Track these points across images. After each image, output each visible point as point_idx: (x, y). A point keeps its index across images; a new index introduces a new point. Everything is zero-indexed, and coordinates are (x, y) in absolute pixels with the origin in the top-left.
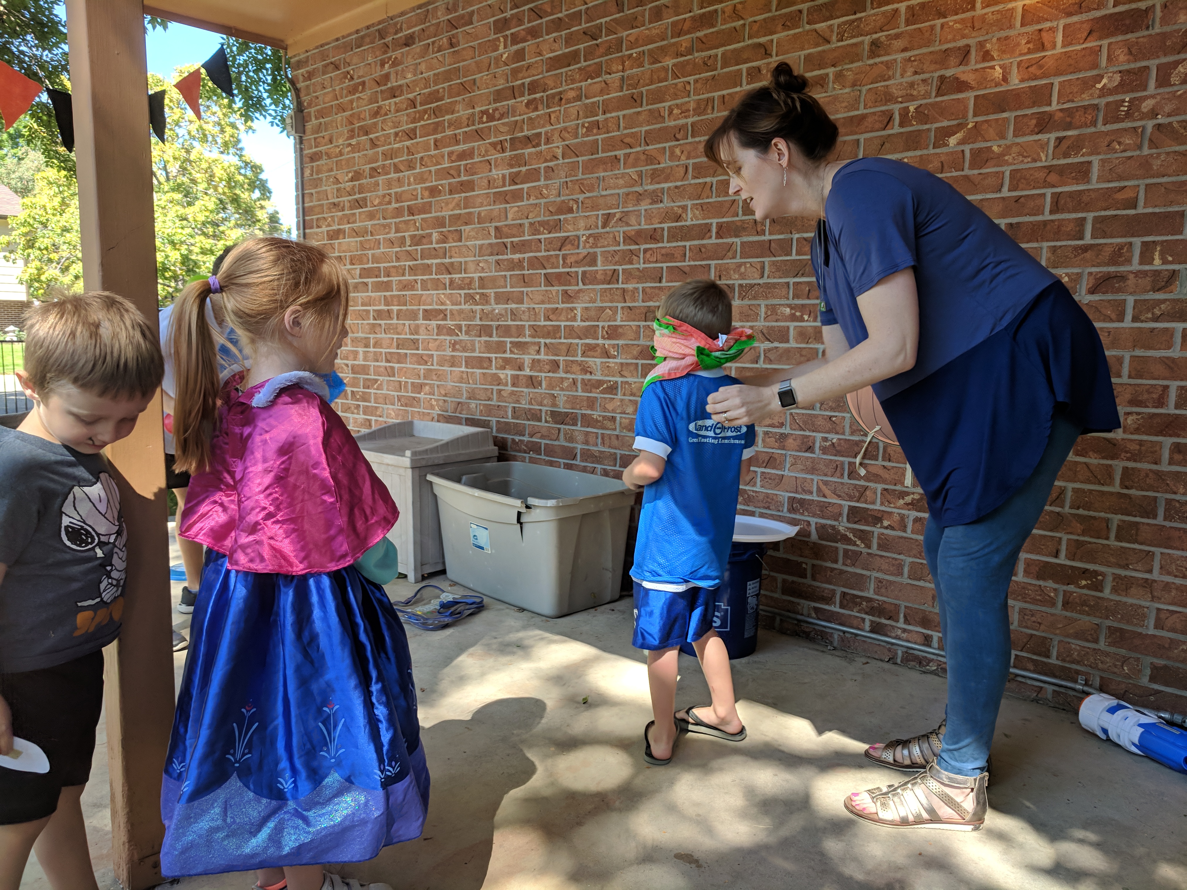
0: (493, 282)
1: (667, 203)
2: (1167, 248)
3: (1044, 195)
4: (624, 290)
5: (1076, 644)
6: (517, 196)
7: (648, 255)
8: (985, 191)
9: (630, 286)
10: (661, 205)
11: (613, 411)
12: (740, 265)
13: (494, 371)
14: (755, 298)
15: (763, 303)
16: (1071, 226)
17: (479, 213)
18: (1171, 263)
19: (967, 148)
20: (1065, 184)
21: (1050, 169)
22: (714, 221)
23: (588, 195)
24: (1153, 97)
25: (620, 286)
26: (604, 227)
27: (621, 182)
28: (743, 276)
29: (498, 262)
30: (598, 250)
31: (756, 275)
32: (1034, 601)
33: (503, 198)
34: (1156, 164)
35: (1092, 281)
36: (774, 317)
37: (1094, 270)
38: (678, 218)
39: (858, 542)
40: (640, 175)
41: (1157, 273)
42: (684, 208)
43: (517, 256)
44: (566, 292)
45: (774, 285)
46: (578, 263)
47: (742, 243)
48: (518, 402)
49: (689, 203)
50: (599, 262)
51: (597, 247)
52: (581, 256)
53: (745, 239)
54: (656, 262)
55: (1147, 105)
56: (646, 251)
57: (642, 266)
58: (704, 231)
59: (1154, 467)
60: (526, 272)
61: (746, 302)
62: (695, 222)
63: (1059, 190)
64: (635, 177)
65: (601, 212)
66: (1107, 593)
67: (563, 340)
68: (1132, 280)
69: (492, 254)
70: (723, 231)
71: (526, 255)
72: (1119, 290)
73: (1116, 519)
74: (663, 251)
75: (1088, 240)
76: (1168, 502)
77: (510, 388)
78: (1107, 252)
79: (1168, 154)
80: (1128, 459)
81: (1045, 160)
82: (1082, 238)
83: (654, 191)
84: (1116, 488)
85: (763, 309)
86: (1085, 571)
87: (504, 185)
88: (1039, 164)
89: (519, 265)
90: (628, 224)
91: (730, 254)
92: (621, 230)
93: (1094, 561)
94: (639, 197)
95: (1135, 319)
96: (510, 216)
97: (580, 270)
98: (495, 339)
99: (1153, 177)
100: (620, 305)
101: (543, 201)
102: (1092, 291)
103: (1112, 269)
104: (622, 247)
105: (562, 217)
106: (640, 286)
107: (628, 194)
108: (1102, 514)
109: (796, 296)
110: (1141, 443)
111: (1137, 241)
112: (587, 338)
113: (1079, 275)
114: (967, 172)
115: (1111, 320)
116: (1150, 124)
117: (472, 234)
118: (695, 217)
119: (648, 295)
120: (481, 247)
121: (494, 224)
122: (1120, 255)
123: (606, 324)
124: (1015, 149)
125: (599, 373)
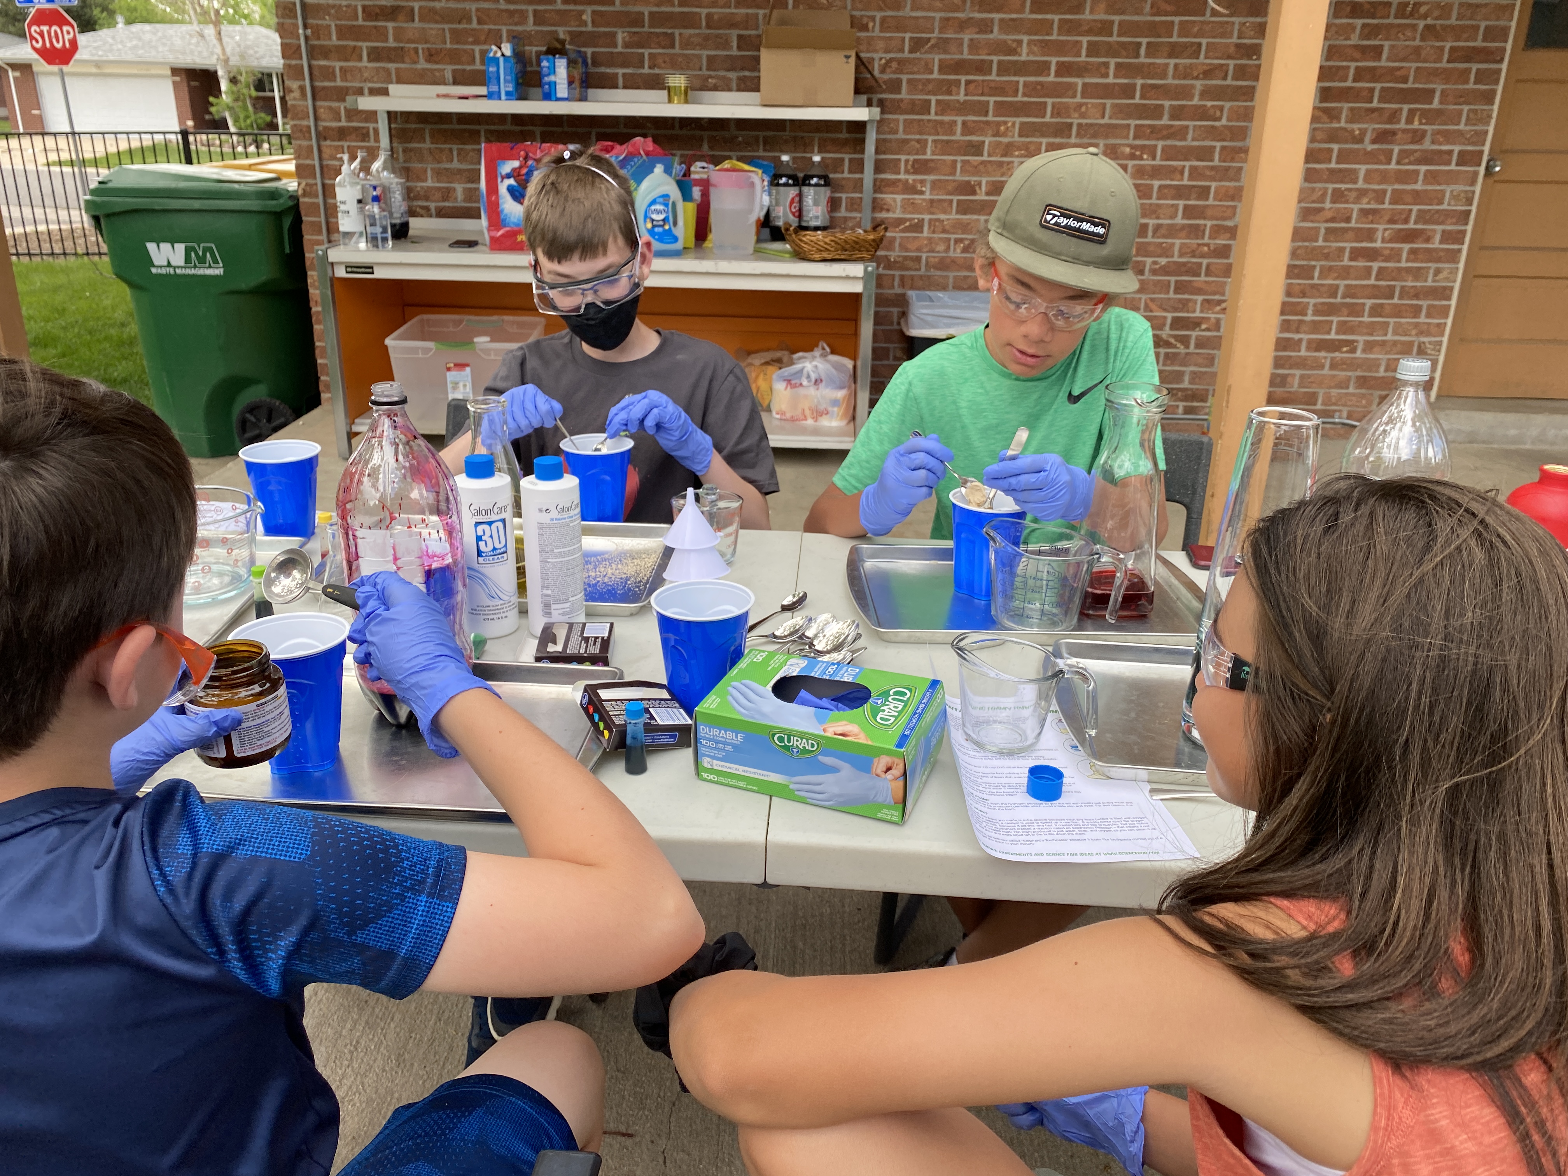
1: (996, 34)
2: (1424, 114)
3: (1348, 67)
4: (936, 122)
5: (1334, 392)
7: (972, 86)
9: (945, 118)
10: (991, 36)
11: (919, 250)
17: (710, 16)
18: (1425, 124)
20: (1362, 60)
21: (1355, 47)
22: (1054, 59)
23: (889, 13)
25: (932, 117)
26: (910, 52)
28: (1083, 116)
30: (904, 78)
31: (1098, 116)
32: (1312, 368)
34: (1424, 53)
35: (1375, 135)
37: (1377, 126)
38: (1013, 52)
39: (1179, 345)
45: (1115, 126)
47: (1084, 84)
49: (1025, 38)
50: (904, 90)
51: (902, 73)
53: (1087, 80)
54: (982, 94)
55: (1424, 9)
56: (968, 83)
57: (963, 98)
58: (1041, 68)
59: (1397, 265)
62: (1032, 58)
63: (1360, 64)
65: (908, 35)
66: (1359, 354)
68: (1399, 136)
69: (731, 69)
70: (1064, 69)
72: (1391, 142)
73: (1369, 302)
74: (992, 85)
75: (1375, 104)
76: (1402, 287)
78: (1386, 113)
79: (1432, 47)
80: (1383, 261)
81: (1355, 40)
82: (1371, 102)
83: (982, 20)
84: (1372, 281)
86: (1348, 341)
88: (1348, 42)
90: (946, 52)
93: (1353, 333)
95: (1398, 163)
108: (1362, 301)
110: (1392, 249)
113: (1367, 129)
116: (1421, 24)
120: (711, 58)
121: (735, 32)
122: (1395, 117)
125: (898, 210)
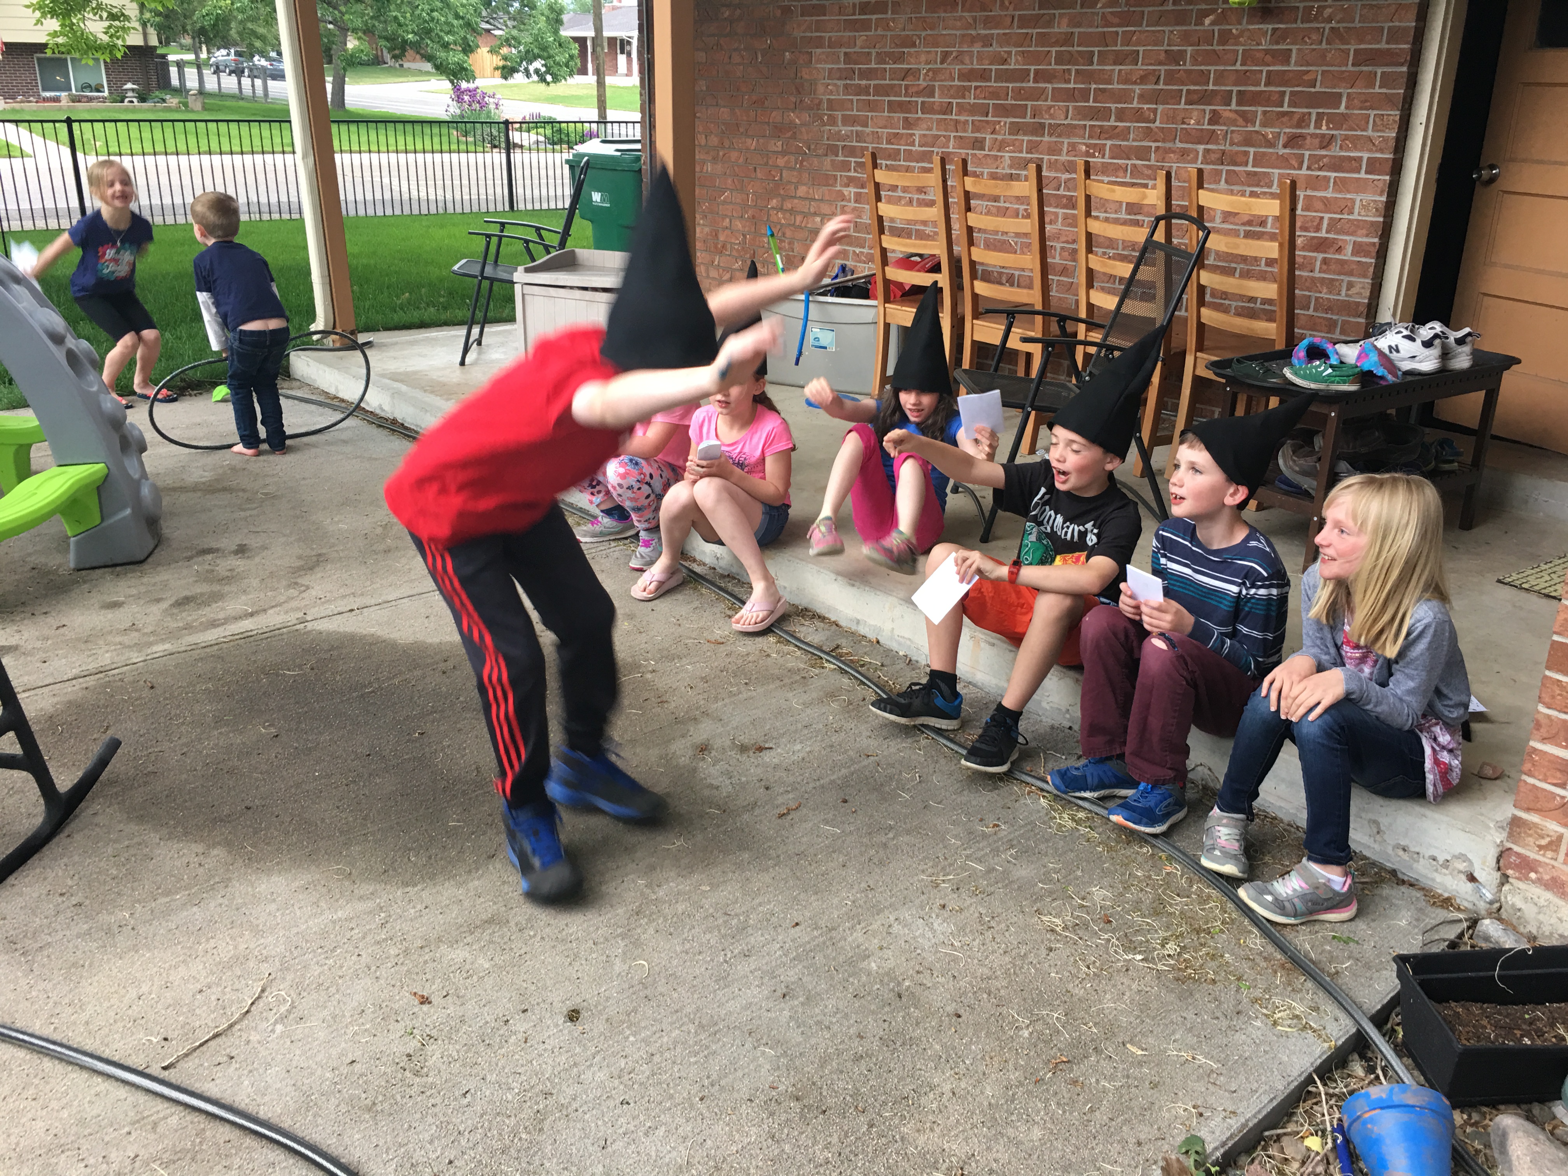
0: (842, 105)
1: (995, 47)
2: (1331, 118)
3: (1262, 71)
4: (957, 121)
6: (865, 26)
7: (978, 91)
8: (1225, 64)
9: (962, 118)
10: (991, 49)
12: (1050, 107)
13: (838, 188)
14: (1060, 136)
15: (1066, 141)
16: (1275, 97)
17: (830, 38)
18: (1333, 129)
19: (1216, 28)
20: (1273, 64)
21: (1267, 52)
22: (1033, 68)
23: (929, 32)
24: (1330, 7)
25: (954, 117)
26: (942, 63)
27: (959, 24)
28: (1052, 117)
29: (846, 87)
30: (937, 84)
31: (1063, 117)
33: (853, 25)
34: (1329, 56)
35: (1286, 139)
36: (1073, 153)
37: (1287, 130)
38: (1005, 62)
40: (975, 19)
41: (1323, 136)
42: (1009, 53)
43: (864, 82)
44: (906, 119)
45: (1075, 127)
46: (918, 94)
47: (1053, 89)
48: (860, 217)
49: (1014, 50)
50: (937, 95)
51: (935, 80)
52: (921, 87)
53: (1055, 85)
54: (985, 98)
55: (1327, 12)
56: (976, 88)
57: (972, 101)
58: (1023, 75)
59: (1311, 274)
60: (871, 98)
61: (1054, 139)
62: (1017, 67)
63: (1271, 68)
64: (970, 20)
65: (939, 50)
67: (902, 163)
68: (1308, 140)
69: (840, 79)
70: (1040, 76)
71: (872, 83)
72: (1300, 147)
74: (991, 90)
75: (1286, 108)
76: (1317, 299)
77: (853, 204)
78: (1297, 117)
79: (1337, 50)
81: (1265, 44)
82: (1282, 106)
83: (986, 35)
85: (1066, 146)
87: (854, 14)
88: (1260, 47)
89: (865, 91)
90: (963, 63)
91: (1043, 97)
92: (957, 67)
94: (973, 40)
95: (1309, 168)
96: (859, 43)
97: (920, 100)
98: (841, 158)
99: (1327, 65)
100: (952, 134)
101: (889, 33)
102: (1285, 146)
103: (1299, 131)
104: (956, 83)
105: (906, 50)
106: (970, 119)
107: (963, 36)
109: (1090, 137)
111: (1314, 112)
112: (923, 161)
113: (1279, 133)
114: (1216, 47)
115: (1294, 169)
116: (1326, 27)
117: (824, 57)
118: (1017, 62)
119: (976, 128)
120: (831, 70)
121: (844, 50)
122: (1303, 121)
123: (941, 150)
124: (1247, 34)
